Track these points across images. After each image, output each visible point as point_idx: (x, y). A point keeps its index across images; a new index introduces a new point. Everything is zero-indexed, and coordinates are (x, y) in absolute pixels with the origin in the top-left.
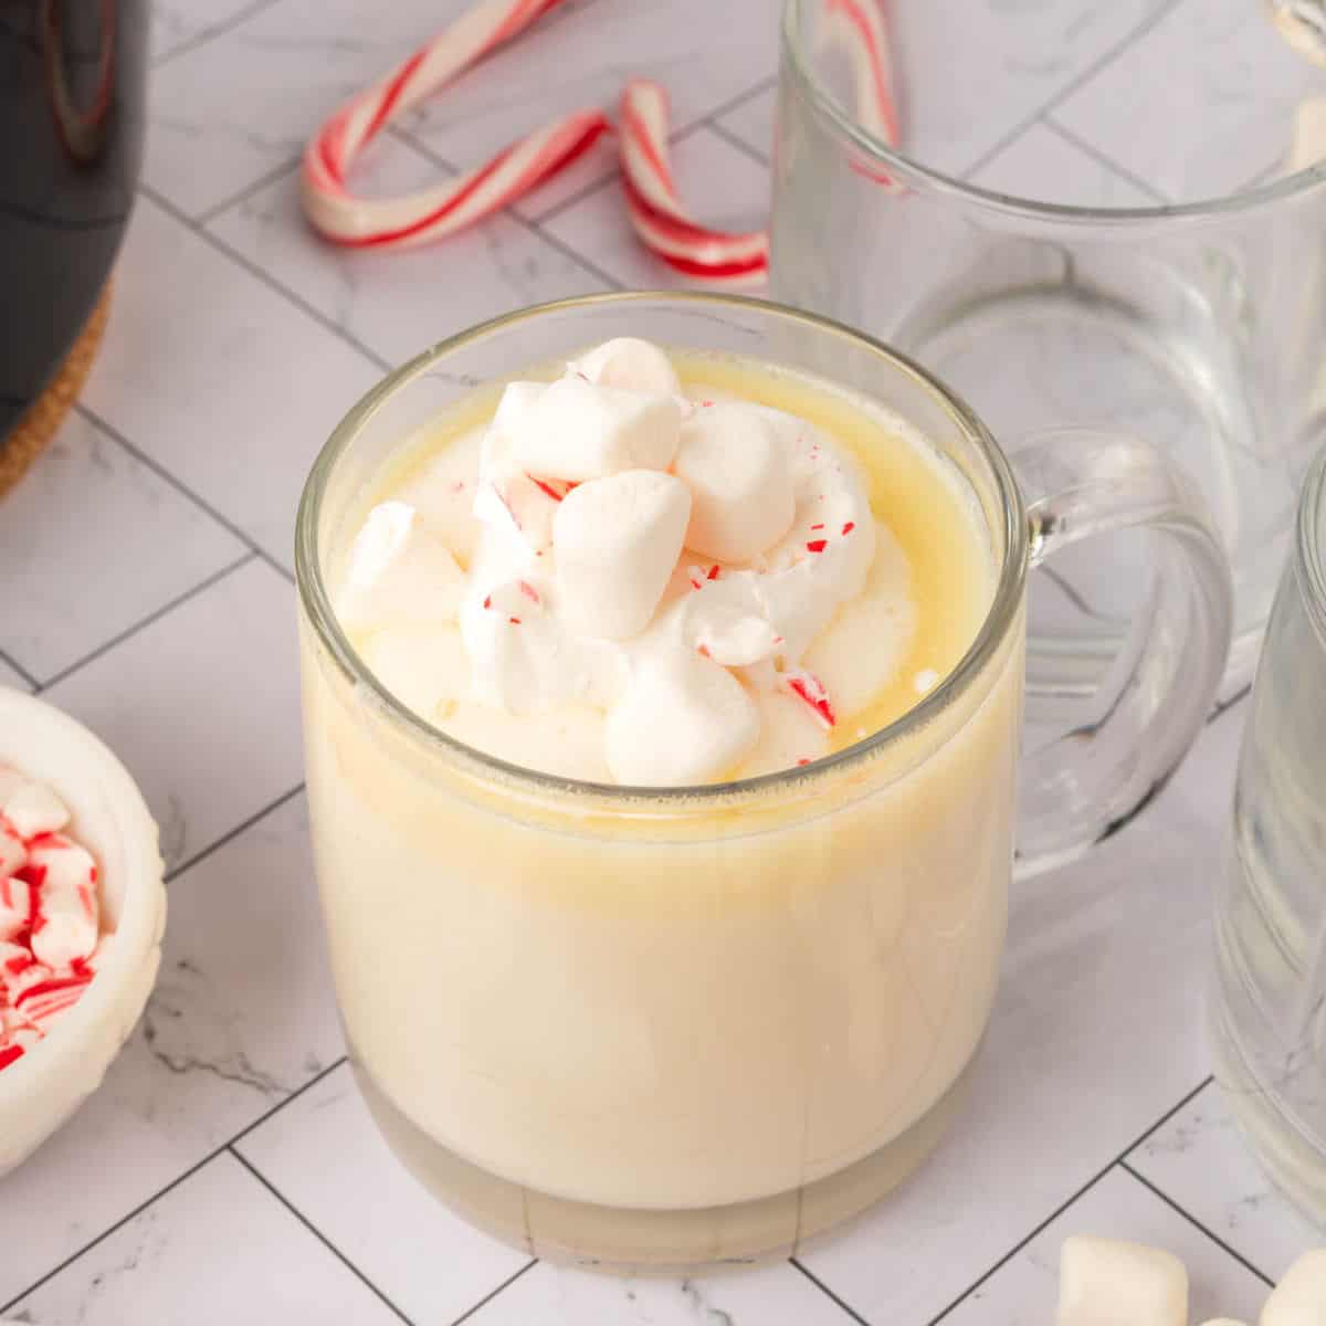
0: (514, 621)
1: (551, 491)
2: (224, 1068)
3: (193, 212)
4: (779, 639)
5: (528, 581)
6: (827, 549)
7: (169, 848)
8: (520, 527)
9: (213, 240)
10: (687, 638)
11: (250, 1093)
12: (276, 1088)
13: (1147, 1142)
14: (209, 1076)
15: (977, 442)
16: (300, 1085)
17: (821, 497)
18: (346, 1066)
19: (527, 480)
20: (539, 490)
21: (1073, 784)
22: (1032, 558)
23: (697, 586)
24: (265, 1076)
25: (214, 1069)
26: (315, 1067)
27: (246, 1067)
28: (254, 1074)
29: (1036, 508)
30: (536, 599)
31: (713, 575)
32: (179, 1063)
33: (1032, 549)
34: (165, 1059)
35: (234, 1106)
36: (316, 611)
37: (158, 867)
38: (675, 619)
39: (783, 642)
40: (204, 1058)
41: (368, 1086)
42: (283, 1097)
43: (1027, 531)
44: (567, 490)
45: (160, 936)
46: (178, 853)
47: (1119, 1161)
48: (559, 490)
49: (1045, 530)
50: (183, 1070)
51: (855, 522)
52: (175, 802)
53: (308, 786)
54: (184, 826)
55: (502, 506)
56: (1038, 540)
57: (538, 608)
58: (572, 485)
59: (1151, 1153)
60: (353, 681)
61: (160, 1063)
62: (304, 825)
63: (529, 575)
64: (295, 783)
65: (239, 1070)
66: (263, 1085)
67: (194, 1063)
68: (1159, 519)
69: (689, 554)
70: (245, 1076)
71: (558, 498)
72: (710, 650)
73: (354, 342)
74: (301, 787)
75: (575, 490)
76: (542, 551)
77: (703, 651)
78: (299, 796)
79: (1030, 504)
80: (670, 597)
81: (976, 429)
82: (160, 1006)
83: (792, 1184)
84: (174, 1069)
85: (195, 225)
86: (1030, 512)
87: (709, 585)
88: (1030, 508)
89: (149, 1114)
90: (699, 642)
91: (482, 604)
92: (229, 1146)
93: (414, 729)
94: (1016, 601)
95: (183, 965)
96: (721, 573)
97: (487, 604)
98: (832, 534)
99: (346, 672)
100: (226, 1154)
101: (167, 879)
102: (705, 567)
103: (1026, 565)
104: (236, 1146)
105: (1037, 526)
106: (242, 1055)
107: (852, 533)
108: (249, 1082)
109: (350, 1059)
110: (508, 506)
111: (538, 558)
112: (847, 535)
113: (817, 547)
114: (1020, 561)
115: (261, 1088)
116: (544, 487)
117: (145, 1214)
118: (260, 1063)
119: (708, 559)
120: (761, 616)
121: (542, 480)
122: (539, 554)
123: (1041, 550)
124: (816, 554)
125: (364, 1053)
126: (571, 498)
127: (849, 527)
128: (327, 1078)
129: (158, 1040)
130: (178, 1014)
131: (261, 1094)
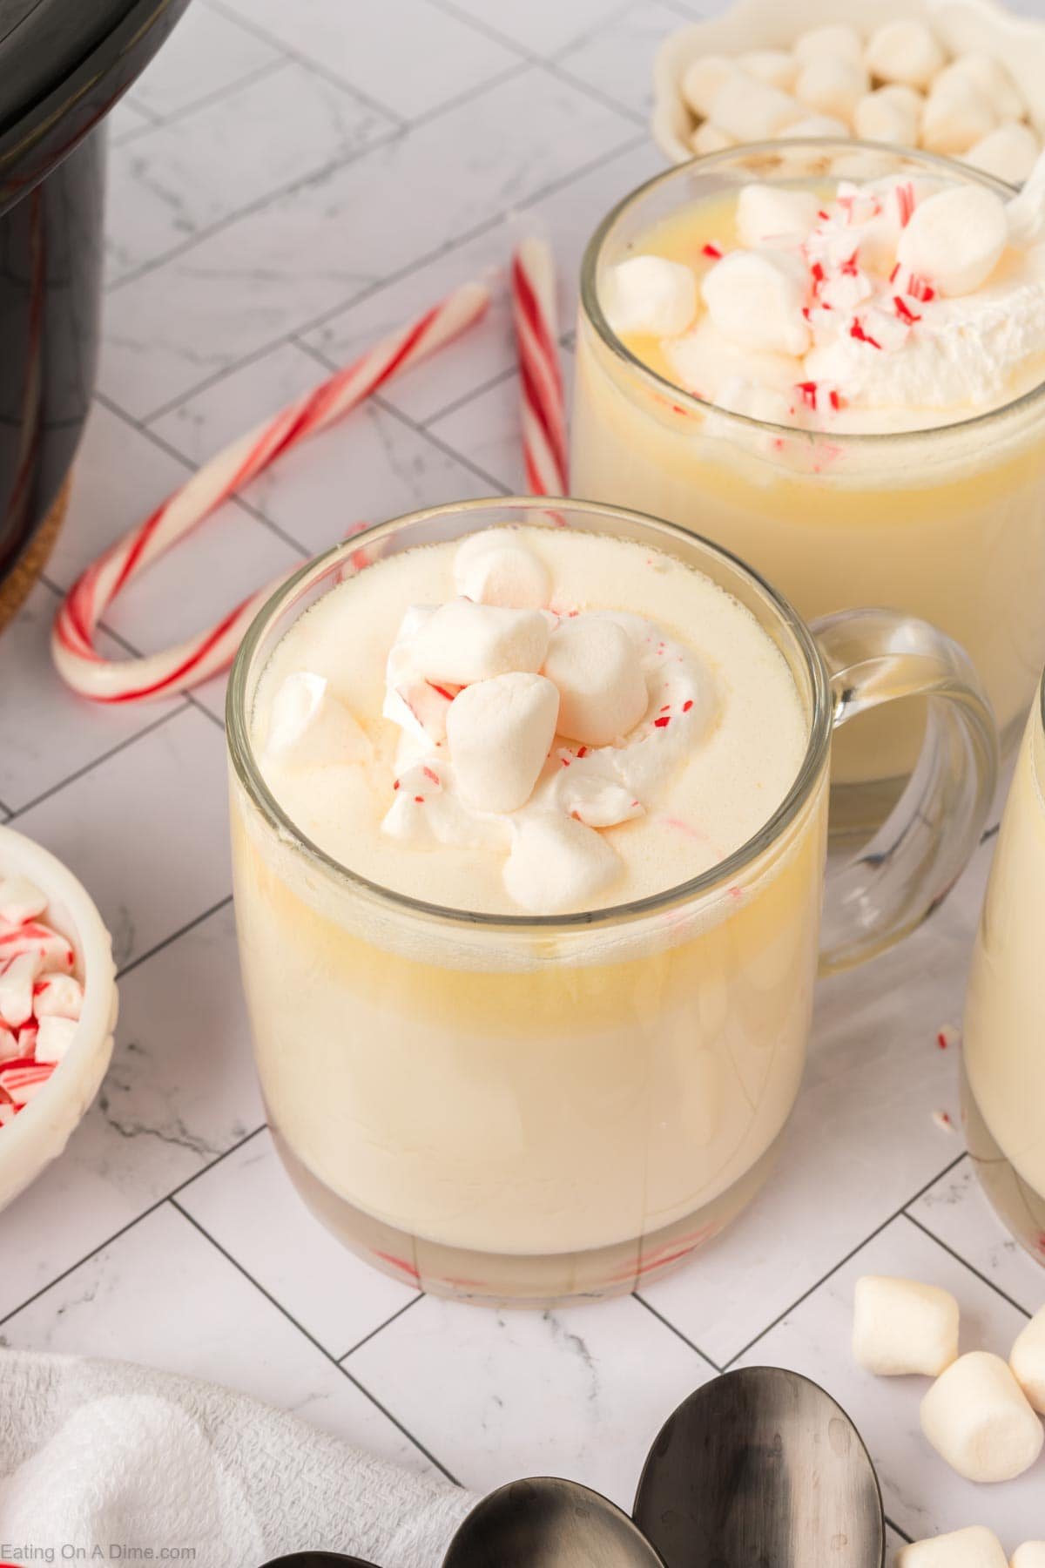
0: (419, 799)
1: (446, 693)
2: (167, 1134)
3: (138, 415)
4: (636, 803)
5: (430, 768)
6: (671, 723)
7: (118, 952)
8: (422, 724)
9: (156, 440)
10: (562, 806)
11: (188, 1153)
12: (209, 1151)
13: (924, 1195)
14: (155, 1141)
15: (790, 626)
16: (228, 1147)
17: (667, 685)
18: (266, 1132)
19: (427, 685)
20: (436, 693)
21: (864, 901)
22: (835, 720)
23: (567, 763)
24: (198, 1140)
25: (158, 1134)
26: (242, 1132)
27: (184, 1132)
28: (191, 1138)
29: (838, 678)
30: (437, 781)
31: (581, 754)
32: (128, 1129)
33: (833, 715)
34: (116, 1125)
35: (176, 1165)
36: (245, 768)
37: (112, 970)
38: (551, 790)
39: (639, 805)
40: (149, 1125)
41: (284, 1149)
42: (214, 1157)
43: (830, 699)
44: (459, 692)
45: (113, 1027)
46: (128, 953)
47: (902, 1211)
48: (450, 691)
49: (846, 697)
50: (131, 1135)
51: (693, 700)
52: (124, 911)
53: (235, 897)
54: (132, 931)
55: (406, 707)
56: (840, 706)
57: (439, 788)
58: (463, 687)
59: (929, 1205)
60: (274, 826)
61: (113, 1128)
62: (231, 930)
63: (431, 763)
64: (224, 896)
65: (176, 1134)
66: (197, 1147)
67: (140, 1129)
68: (939, 688)
69: (560, 739)
70: (183, 1139)
71: (450, 697)
72: (580, 815)
73: (273, 526)
74: (230, 899)
75: (464, 691)
76: (441, 742)
77: (576, 816)
78: (227, 907)
79: (833, 674)
80: (546, 774)
81: (788, 613)
82: (115, 1082)
83: (636, 1234)
84: (124, 1134)
85: (140, 426)
86: (833, 682)
87: (577, 763)
88: (834, 677)
89: (104, 1171)
90: (573, 808)
91: (392, 788)
92: (169, 1198)
93: (324, 866)
94: (822, 759)
95: (132, 1047)
96: (587, 752)
97: (397, 786)
98: (676, 712)
99: (268, 819)
100: (168, 1204)
101: (118, 977)
102: (573, 749)
103: (831, 726)
104: (176, 1198)
105: (840, 694)
106: (180, 1122)
107: (691, 710)
108: (186, 1145)
109: (270, 1126)
110: (411, 707)
111: (437, 748)
112: (688, 712)
113: (662, 722)
114: (826, 722)
115: (195, 1149)
116: (440, 690)
117: (100, 1255)
118: (195, 1127)
119: (575, 742)
120: (621, 785)
121: (436, 684)
122: (439, 744)
123: (842, 713)
124: (662, 728)
125: (281, 1120)
126: (461, 697)
127: (688, 705)
128: (252, 1141)
129: (111, 1110)
130: (127, 1088)
131: (196, 1154)
